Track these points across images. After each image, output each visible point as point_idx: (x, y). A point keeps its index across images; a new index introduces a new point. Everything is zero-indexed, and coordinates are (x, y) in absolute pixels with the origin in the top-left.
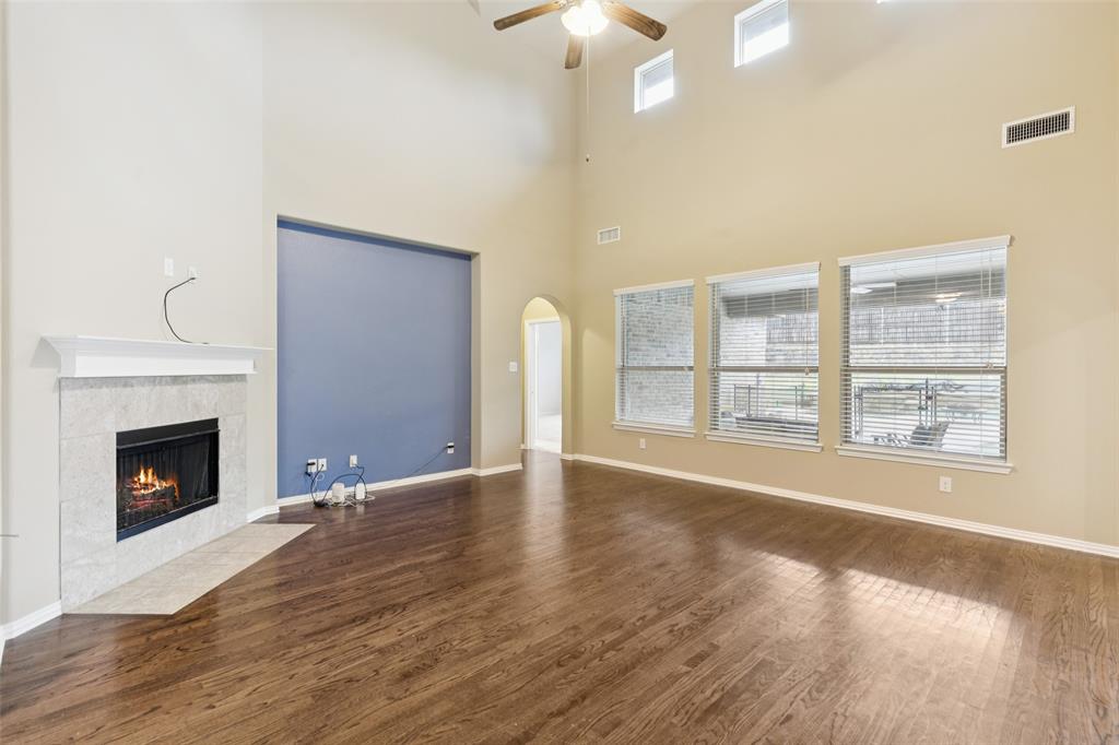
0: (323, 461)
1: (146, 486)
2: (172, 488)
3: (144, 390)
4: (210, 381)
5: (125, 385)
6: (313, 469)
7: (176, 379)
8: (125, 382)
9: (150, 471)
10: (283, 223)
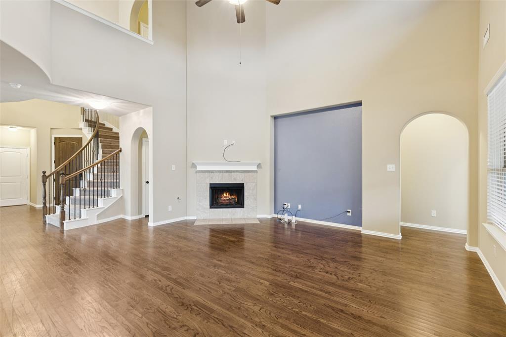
0: (289, 204)
1: (226, 197)
2: (235, 198)
3: (218, 174)
4: (240, 172)
5: (212, 173)
6: (285, 207)
7: (227, 171)
8: (212, 172)
9: (228, 194)
10: (275, 118)
